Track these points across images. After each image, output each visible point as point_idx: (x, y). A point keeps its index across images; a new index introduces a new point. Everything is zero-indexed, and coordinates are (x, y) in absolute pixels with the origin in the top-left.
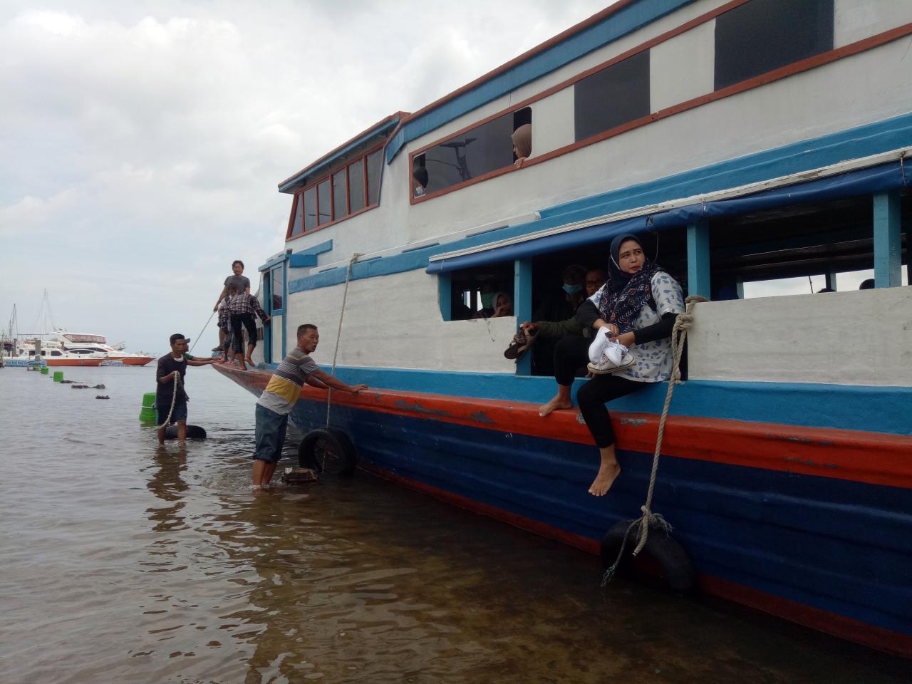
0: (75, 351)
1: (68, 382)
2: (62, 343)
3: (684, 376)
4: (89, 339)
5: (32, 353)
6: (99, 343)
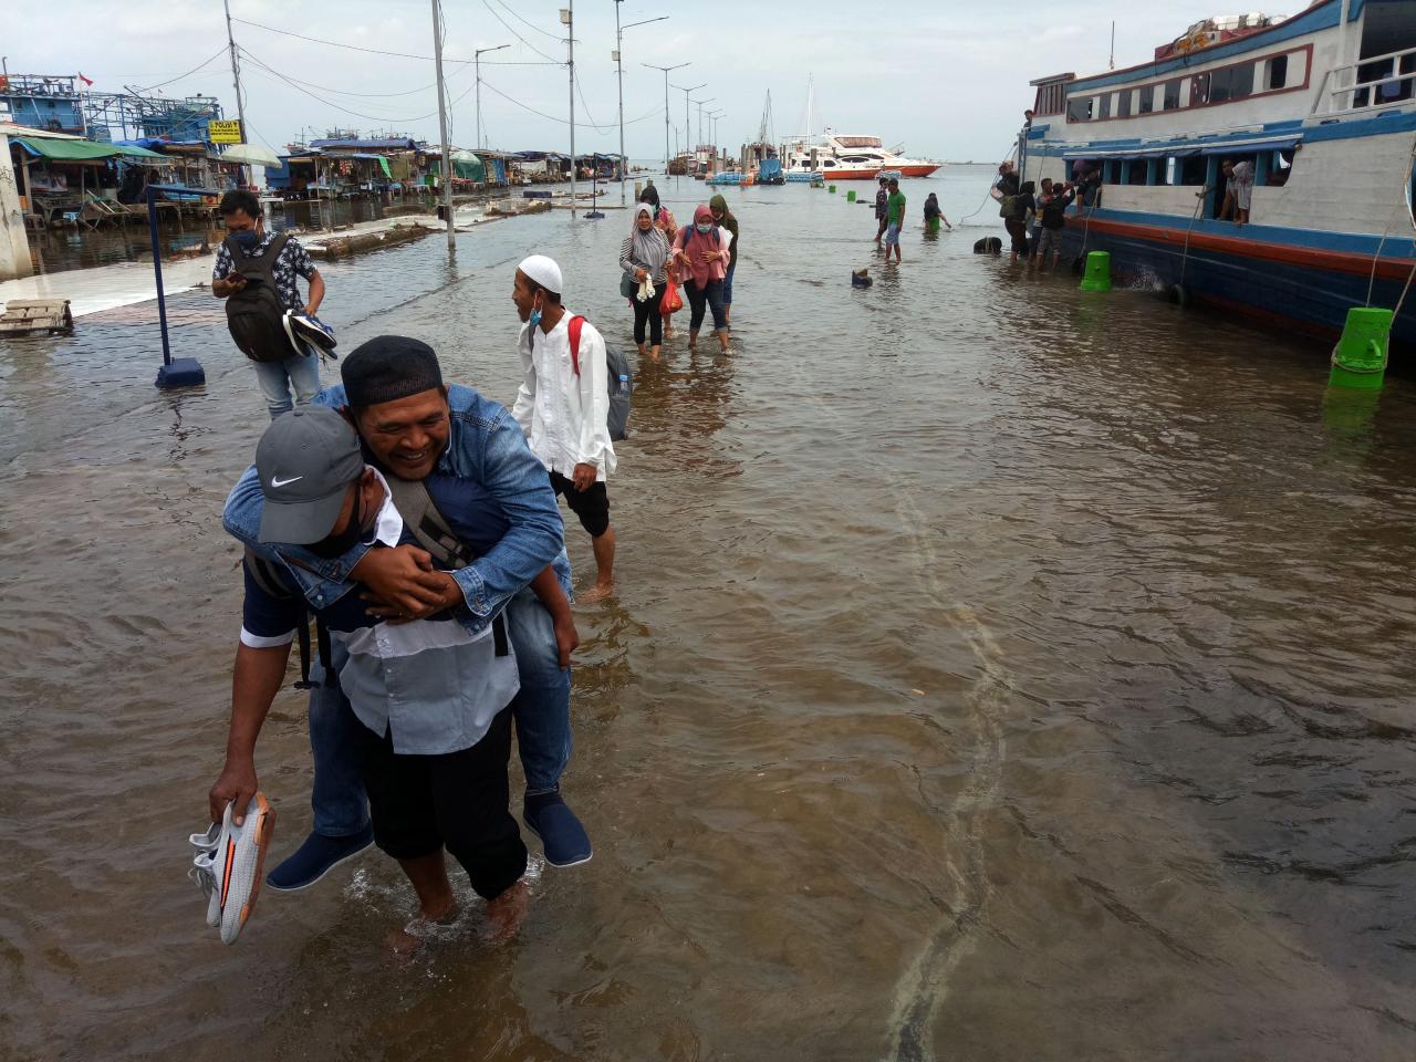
0: (848, 159)
1: (863, 202)
2: (834, 149)
3: (1099, 205)
4: (864, 142)
5: (805, 164)
6: (874, 147)
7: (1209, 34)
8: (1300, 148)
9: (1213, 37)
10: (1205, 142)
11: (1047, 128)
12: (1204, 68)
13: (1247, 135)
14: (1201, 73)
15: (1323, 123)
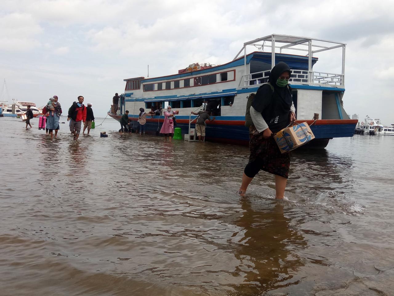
6: (34, 106)
7: (198, 67)
8: (236, 95)
9: (199, 68)
10: (202, 95)
11: (132, 94)
12: (198, 76)
13: (217, 93)
14: (197, 77)
15: (242, 89)
